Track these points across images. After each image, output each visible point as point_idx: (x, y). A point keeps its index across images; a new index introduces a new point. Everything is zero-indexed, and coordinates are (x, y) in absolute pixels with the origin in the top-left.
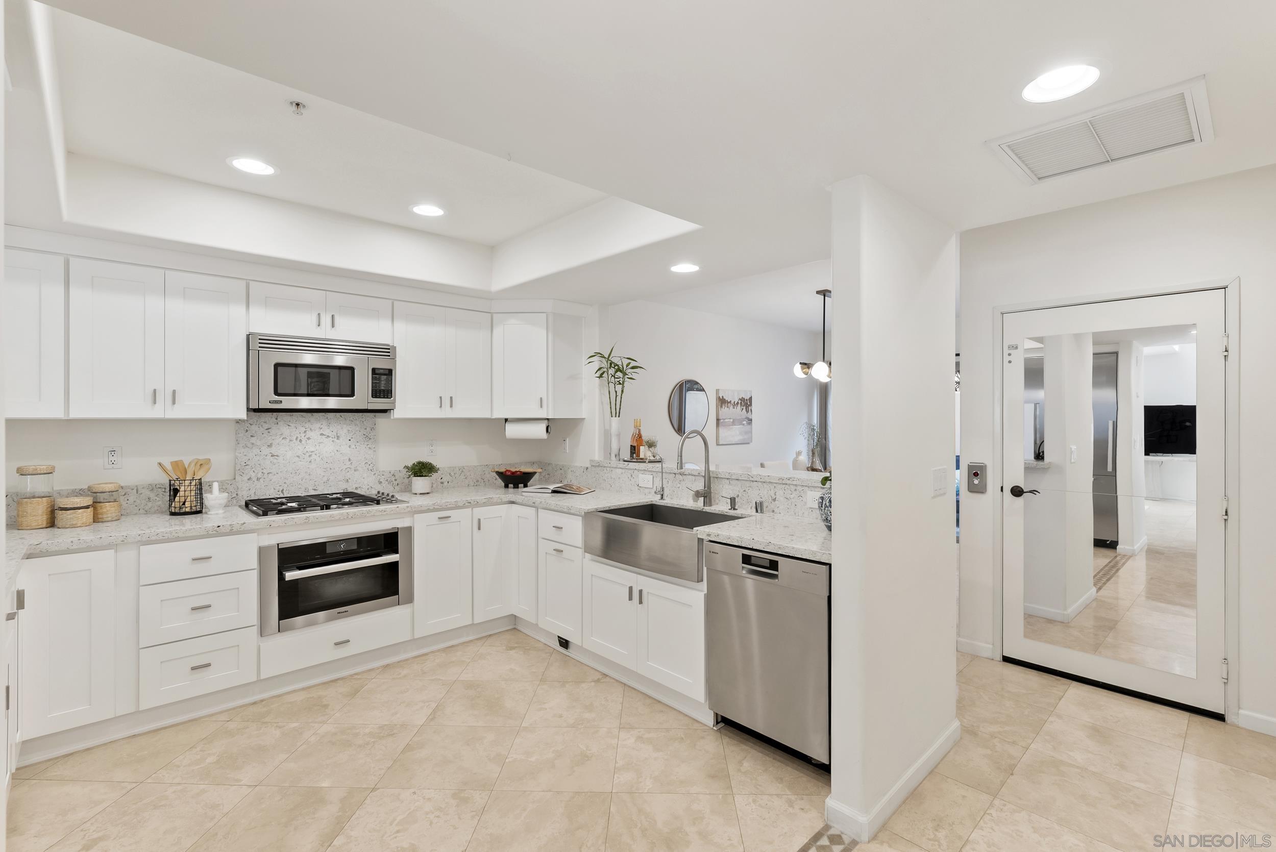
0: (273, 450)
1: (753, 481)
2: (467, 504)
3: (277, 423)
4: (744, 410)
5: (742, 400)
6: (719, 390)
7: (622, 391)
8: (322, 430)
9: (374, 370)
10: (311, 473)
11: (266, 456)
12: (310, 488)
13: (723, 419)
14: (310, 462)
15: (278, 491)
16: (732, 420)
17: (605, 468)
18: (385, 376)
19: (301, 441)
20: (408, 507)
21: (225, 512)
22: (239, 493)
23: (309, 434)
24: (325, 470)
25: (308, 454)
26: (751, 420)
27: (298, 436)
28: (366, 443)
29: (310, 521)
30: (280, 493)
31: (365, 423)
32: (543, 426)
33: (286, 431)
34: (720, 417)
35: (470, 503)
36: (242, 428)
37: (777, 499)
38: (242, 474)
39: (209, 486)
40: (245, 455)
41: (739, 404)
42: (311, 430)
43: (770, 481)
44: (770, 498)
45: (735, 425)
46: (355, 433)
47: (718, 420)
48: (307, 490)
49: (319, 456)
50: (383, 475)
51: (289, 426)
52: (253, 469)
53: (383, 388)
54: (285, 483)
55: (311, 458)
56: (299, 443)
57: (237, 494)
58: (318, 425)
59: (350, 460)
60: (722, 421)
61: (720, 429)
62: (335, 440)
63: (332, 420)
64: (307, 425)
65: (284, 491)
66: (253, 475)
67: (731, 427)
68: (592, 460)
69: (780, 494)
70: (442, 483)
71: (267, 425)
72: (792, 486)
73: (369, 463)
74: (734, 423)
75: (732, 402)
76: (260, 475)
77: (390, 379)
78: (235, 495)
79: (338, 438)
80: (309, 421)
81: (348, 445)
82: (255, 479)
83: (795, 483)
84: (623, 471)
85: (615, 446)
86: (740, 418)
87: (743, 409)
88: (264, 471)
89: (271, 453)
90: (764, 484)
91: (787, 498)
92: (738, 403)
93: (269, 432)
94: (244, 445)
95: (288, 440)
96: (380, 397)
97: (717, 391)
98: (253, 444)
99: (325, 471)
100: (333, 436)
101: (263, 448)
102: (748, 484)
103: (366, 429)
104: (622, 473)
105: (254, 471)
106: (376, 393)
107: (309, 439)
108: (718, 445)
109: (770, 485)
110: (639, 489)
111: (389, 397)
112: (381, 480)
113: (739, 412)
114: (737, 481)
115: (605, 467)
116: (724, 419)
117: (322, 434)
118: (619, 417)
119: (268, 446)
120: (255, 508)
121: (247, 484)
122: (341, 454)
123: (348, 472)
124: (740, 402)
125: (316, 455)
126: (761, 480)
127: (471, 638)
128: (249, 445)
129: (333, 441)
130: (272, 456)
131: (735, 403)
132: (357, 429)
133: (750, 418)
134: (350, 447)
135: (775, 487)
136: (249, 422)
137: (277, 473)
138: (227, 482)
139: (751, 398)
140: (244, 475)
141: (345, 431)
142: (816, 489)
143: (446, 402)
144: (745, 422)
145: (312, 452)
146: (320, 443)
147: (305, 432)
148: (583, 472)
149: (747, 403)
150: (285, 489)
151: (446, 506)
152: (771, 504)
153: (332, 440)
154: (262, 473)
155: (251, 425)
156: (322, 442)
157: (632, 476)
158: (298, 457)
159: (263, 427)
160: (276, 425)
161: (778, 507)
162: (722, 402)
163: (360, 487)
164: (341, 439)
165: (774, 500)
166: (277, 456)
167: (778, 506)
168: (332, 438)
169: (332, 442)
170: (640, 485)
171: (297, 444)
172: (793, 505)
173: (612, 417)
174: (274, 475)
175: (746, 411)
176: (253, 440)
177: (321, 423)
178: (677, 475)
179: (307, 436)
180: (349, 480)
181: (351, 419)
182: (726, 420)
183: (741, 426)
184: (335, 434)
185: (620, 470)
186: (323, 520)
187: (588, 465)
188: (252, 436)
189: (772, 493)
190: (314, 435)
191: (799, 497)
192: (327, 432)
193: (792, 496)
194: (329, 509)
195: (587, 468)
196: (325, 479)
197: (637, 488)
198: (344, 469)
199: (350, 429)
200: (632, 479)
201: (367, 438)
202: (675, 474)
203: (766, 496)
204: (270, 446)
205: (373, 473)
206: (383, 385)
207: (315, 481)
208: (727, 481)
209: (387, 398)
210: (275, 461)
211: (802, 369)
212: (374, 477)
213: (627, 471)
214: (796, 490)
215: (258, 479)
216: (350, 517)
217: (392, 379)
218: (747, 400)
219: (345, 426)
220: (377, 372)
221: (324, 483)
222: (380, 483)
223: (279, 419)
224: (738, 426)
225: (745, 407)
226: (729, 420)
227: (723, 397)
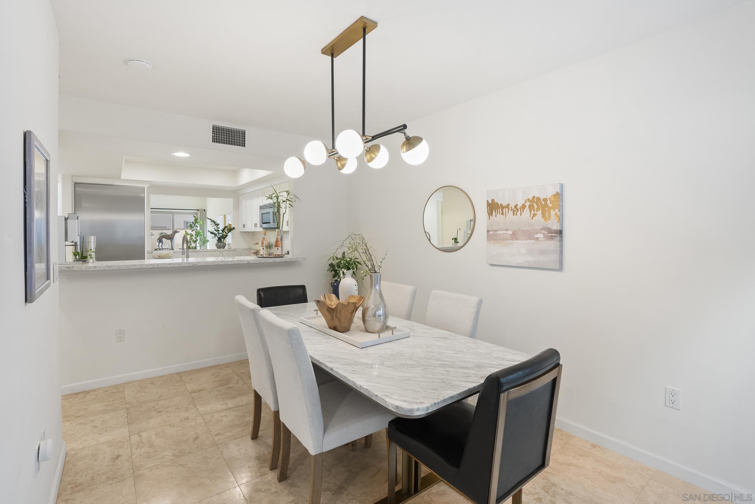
4: (541, 216)
5: (535, 200)
16: (510, 232)
41: (527, 208)
45: (518, 239)
67: (511, 241)
74: (515, 236)
75: (512, 205)
86: (530, 228)
87: (535, 215)
92: (524, 206)
106: (274, 221)
116: (496, 231)
124: (528, 204)
131: (518, 207)
139: (558, 196)
144: (540, 236)
175: (545, 217)
182: (499, 232)
183: (532, 241)
218: (545, 200)
224: (524, 241)
225: (540, 212)
226: (505, 232)
227: (493, 200)
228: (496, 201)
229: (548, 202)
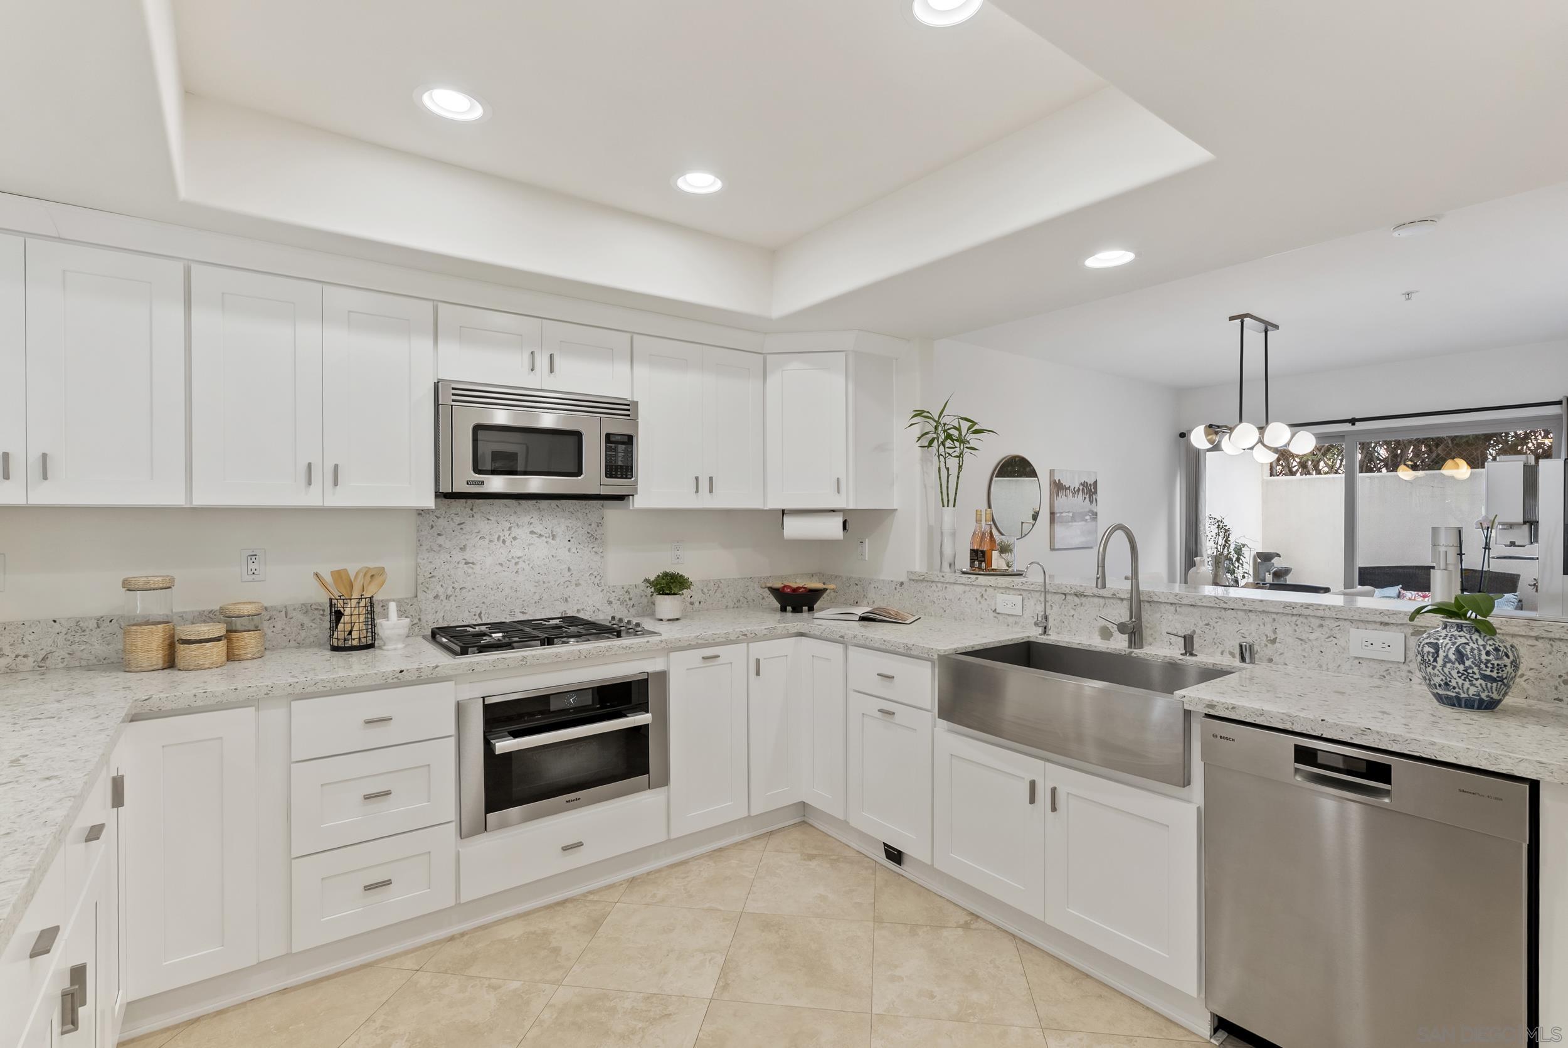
0: (468, 555)
1: (1225, 609)
2: (741, 637)
3: (473, 516)
4: (1087, 499)
5: (1085, 484)
6: (1054, 470)
7: (960, 467)
8: (532, 526)
9: (608, 436)
10: (518, 589)
11: (458, 563)
12: (517, 610)
13: (1059, 513)
14: (517, 572)
15: (475, 615)
16: (1071, 515)
17: (934, 584)
18: (623, 446)
19: (504, 542)
20: (662, 641)
21: (405, 647)
22: (422, 617)
23: (516, 532)
24: (537, 584)
25: (514, 561)
26: (1096, 514)
27: (500, 534)
28: (591, 546)
29: (528, 664)
30: (477, 617)
31: (589, 515)
32: (838, 521)
33: (483, 526)
34: (1056, 510)
35: (746, 635)
36: (426, 523)
37: (1278, 640)
38: (426, 590)
39: (383, 606)
40: (430, 562)
41: (1081, 491)
42: (517, 525)
43: (1264, 609)
44: (1265, 638)
45: (1075, 521)
46: (576, 531)
47: (1052, 514)
48: (513, 613)
49: (529, 564)
50: (614, 592)
51: (488, 519)
52: (441, 583)
53: (620, 463)
54: (483, 603)
55: (518, 566)
56: (502, 545)
57: (420, 619)
58: (527, 519)
59: (569, 569)
60: (1058, 515)
61: (1056, 526)
62: (550, 540)
63: (546, 511)
64: (513, 518)
65: (482, 615)
66: (441, 591)
67: (1070, 524)
68: (912, 572)
69: (1285, 631)
70: (692, 604)
71: (458, 519)
72: (1313, 620)
73: (595, 574)
74: (1073, 519)
75: (1072, 488)
76: (449, 593)
77: (630, 450)
78: (416, 621)
79: (554, 537)
80: (515, 513)
81: (567, 548)
82: (443, 597)
83: (1320, 613)
84: (967, 588)
85: (948, 551)
86: (1082, 511)
87: (1085, 498)
88: (456, 585)
89: (464, 559)
90: (1250, 614)
91: (1302, 640)
92: (1079, 489)
93: (461, 529)
94: (428, 547)
95: (487, 541)
96: (616, 477)
97: (1052, 472)
98: (440, 546)
99: (536, 586)
100: (547, 535)
101: (454, 552)
102: (1214, 613)
103: (590, 525)
104: (965, 592)
105: (442, 586)
106: (611, 470)
107: (515, 538)
108: (1052, 549)
109: (1264, 616)
110: (995, 617)
111: (630, 476)
112: (610, 600)
113: (1079, 502)
114: (1191, 609)
115: (933, 582)
116: (1062, 513)
117: (532, 532)
118: (954, 506)
119: (461, 549)
120: (444, 640)
121: (433, 604)
122: (558, 560)
123: (567, 587)
124: (1081, 488)
125: (524, 562)
126: (1244, 608)
127: (746, 836)
128: (436, 548)
129: (547, 542)
130: (466, 563)
131: (1076, 490)
132: (579, 524)
133: (1095, 510)
134: (569, 550)
135: (1274, 620)
136: (435, 514)
137: (473, 589)
138: (405, 601)
139: (1096, 482)
140: (428, 592)
141: (563, 527)
142: (1368, 626)
143: (704, 485)
144: (1088, 517)
145: (518, 558)
146: (530, 545)
147: (510, 529)
148: (896, 588)
149: (1090, 490)
150: (483, 612)
151: (714, 640)
152: (1265, 649)
153: (546, 540)
154: (453, 588)
155: (438, 517)
156: (532, 544)
157: (982, 596)
158: (501, 564)
159: (453, 522)
160: (471, 519)
161: (1281, 654)
162: (1058, 487)
163: (583, 609)
164: (558, 539)
165: (1274, 641)
166: (473, 563)
167: (1282, 651)
168: (546, 537)
169: (546, 544)
170: (997, 611)
171: (499, 547)
172: (1316, 651)
173: (943, 506)
174: (469, 591)
175: (1090, 500)
176: (441, 540)
177: (531, 516)
178: (1068, 597)
179: (513, 535)
180: (569, 599)
181: (571, 510)
182: (1064, 514)
183: (1083, 523)
184: (550, 533)
185: (962, 587)
186: (546, 661)
187: (904, 579)
188: (439, 535)
189: (1268, 630)
190: (522, 533)
191: (1329, 637)
192: (539, 529)
193: (1312, 637)
194: (553, 644)
195: (902, 584)
196: (536, 597)
197: (992, 614)
198: (562, 583)
199: (569, 525)
200: (983, 601)
201: (592, 537)
202: (1065, 594)
203: (1254, 634)
204: (463, 549)
205: (600, 589)
206: (620, 459)
207: (524, 601)
208: (1172, 608)
209: (626, 478)
210: (470, 571)
211: (1207, 434)
212: (601, 594)
213: (973, 588)
214: (1321, 626)
215: (448, 597)
216: (583, 657)
217: (632, 450)
218: (1090, 485)
219: (563, 520)
220: (613, 439)
221: (535, 602)
222: (610, 603)
223: (474, 510)
224: (1080, 523)
225: (1088, 496)
226: (1067, 514)
227: (1059, 480)
228: (1061, 482)
229: (1092, 487)
